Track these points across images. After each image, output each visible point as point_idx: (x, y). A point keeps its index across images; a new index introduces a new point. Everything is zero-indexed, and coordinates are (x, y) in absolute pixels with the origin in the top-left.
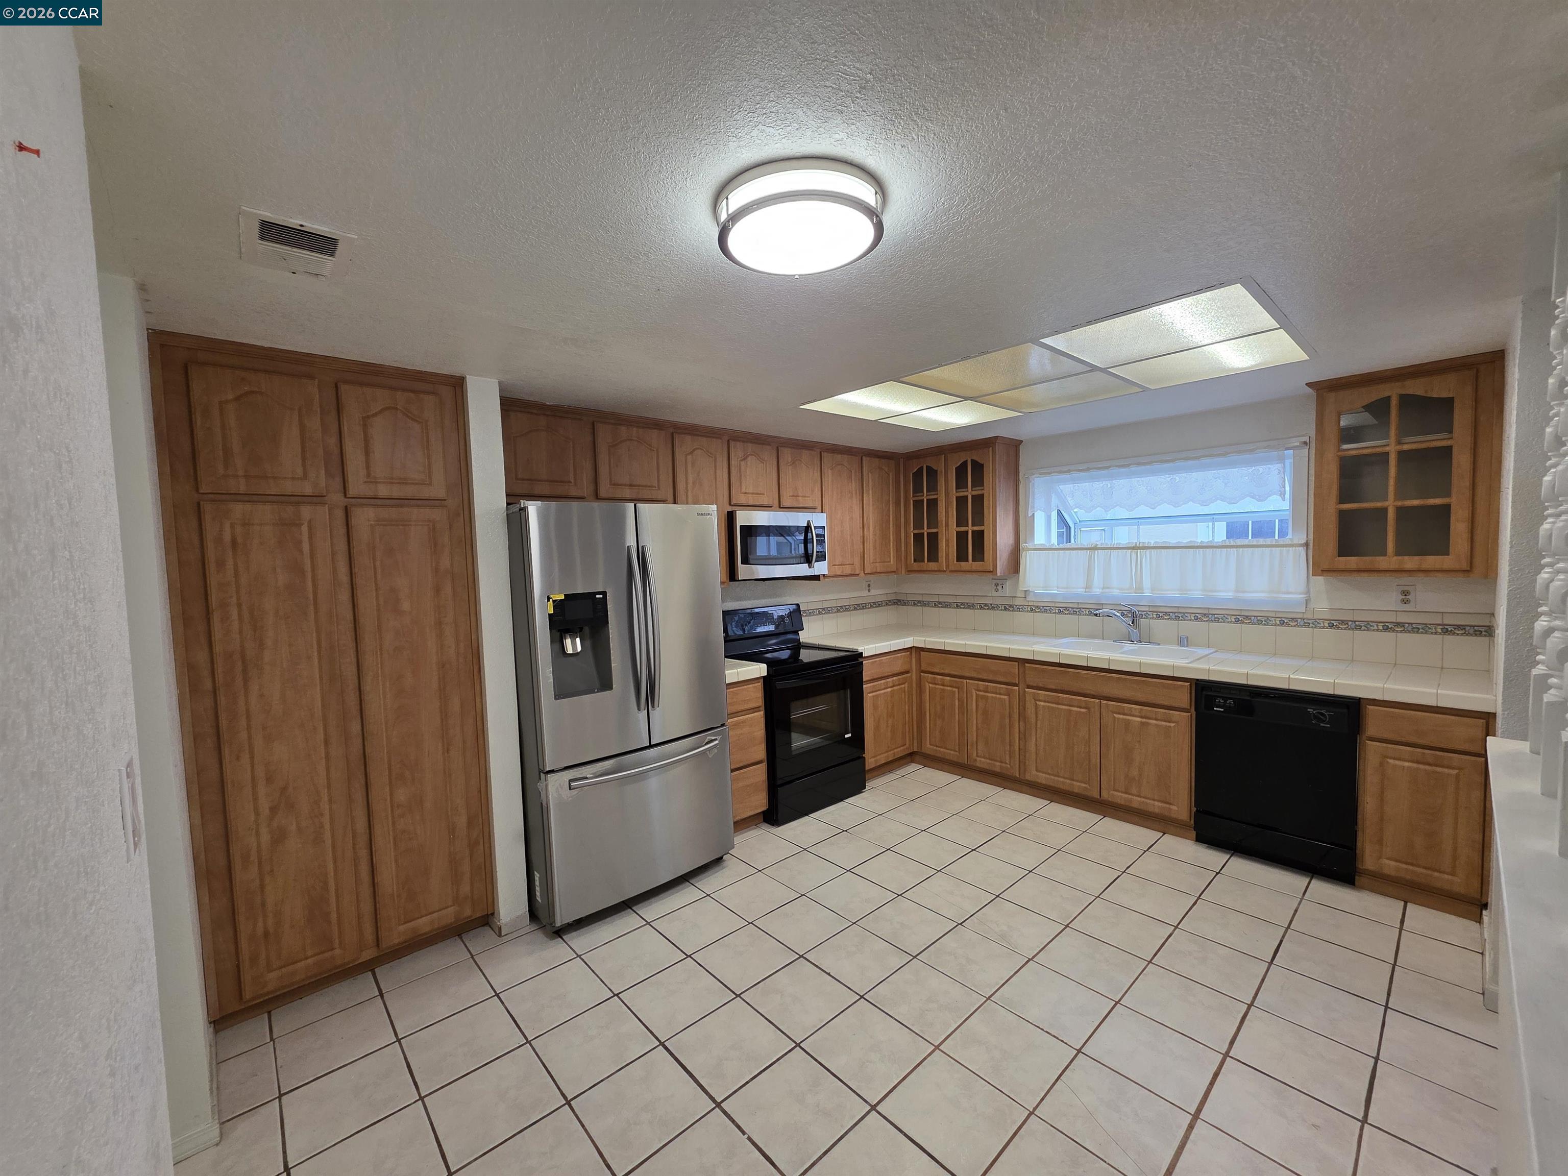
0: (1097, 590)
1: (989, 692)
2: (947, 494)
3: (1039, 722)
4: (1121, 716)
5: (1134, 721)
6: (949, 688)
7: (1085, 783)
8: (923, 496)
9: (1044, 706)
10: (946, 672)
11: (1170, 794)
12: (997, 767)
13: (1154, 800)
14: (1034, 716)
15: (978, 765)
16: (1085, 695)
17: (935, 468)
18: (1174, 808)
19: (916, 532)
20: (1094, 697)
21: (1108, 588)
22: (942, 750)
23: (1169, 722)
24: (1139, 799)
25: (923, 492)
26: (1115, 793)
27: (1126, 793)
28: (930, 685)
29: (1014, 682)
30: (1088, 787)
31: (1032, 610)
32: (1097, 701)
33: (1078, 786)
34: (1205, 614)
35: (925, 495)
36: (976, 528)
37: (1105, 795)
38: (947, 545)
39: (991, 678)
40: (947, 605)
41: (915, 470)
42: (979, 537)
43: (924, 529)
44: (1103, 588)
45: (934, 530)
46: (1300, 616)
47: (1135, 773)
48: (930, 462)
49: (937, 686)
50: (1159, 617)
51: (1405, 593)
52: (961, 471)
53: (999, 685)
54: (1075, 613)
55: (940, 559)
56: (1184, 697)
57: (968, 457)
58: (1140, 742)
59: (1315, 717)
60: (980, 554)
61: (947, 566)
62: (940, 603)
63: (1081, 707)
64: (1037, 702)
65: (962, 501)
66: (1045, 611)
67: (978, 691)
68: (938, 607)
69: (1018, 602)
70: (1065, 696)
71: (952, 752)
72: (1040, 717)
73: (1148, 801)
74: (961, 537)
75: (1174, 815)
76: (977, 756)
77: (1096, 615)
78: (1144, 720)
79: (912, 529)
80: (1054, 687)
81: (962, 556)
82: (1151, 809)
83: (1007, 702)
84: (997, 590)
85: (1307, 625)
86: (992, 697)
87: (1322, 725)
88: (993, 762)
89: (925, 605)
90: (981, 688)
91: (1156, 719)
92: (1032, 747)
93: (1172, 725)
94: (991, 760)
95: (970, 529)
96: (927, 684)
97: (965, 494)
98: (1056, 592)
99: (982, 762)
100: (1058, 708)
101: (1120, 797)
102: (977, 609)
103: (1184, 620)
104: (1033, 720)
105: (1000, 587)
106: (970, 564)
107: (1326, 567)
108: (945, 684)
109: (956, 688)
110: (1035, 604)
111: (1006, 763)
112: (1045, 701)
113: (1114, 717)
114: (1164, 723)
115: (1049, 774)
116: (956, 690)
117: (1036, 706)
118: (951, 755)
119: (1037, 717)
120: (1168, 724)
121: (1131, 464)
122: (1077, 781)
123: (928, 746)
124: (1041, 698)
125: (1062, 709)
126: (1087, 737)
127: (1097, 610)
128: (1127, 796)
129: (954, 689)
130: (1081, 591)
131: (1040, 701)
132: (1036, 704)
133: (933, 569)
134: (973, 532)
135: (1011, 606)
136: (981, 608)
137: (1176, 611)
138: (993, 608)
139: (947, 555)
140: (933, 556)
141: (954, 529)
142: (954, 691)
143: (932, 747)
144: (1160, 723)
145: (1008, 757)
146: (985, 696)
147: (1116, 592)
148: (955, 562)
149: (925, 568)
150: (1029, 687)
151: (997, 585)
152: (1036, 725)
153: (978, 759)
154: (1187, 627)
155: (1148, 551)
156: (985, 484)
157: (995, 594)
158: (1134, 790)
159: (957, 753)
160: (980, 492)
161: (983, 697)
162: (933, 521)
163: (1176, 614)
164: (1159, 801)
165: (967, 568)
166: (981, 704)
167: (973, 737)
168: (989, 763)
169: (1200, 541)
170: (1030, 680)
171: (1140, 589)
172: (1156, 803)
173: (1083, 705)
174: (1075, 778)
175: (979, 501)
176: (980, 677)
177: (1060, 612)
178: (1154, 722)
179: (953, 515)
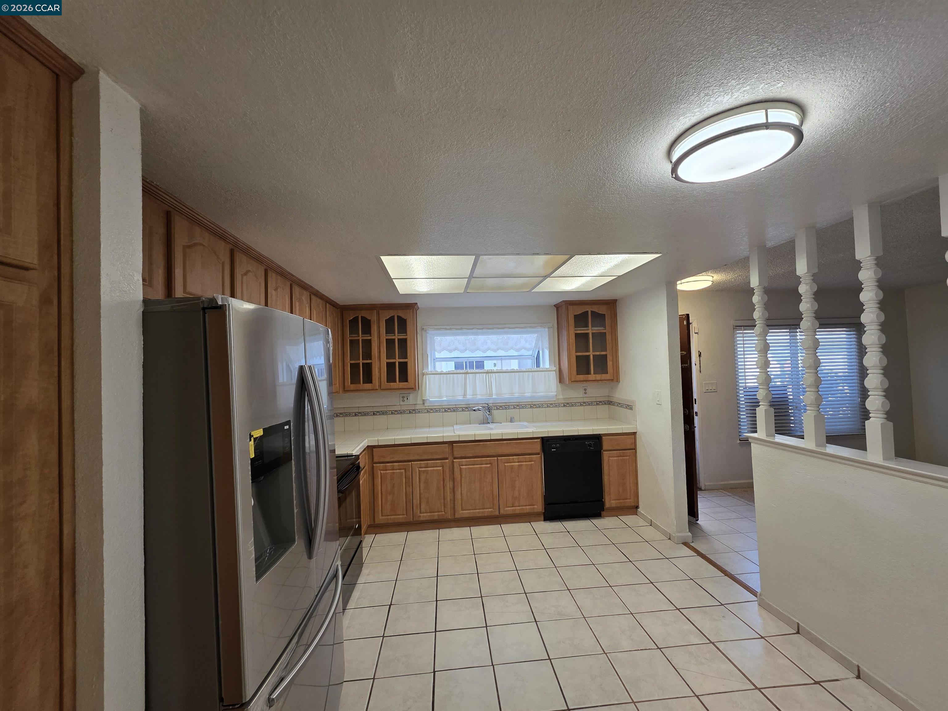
0: (469, 397)
1: (428, 467)
2: (379, 338)
3: (463, 479)
4: (509, 464)
5: (515, 465)
6: (398, 471)
7: (491, 508)
8: (359, 337)
9: (465, 468)
10: (396, 459)
11: (533, 500)
12: (436, 516)
13: (526, 506)
14: (460, 476)
15: (422, 519)
16: (488, 456)
17: (369, 318)
18: (536, 507)
19: (353, 362)
20: (493, 456)
21: (476, 395)
22: (392, 517)
23: (531, 462)
24: (519, 508)
25: (358, 334)
26: (507, 509)
27: (512, 507)
28: (382, 472)
29: (446, 457)
30: (493, 510)
31: (428, 412)
32: (496, 458)
33: (487, 511)
34: (518, 405)
35: (360, 336)
36: (401, 360)
37: (502, 512)
38: (380, 372)
39: (430, 457)
40: (365, 414)
41: (352, 318)
42: (404, 367)
43: (359, 360)
44: (473, 395)
45: (369, 361)
46: (554, 402)
47: (517, 493)
48: (364, 314)
49: (388, 471)
50: (497, 409)
51: (585, 390)
52: (390, 322)
53: (436, 461)
54: (454, 411)
55: (374, 382)
56: (538, 447)
57: (395, 313)
58: (518, 476)
59: (589, 445)
60: (404, 377)
61: (380, 386)
62: (359, 413)
63: (487, 464)
64: (461, 467)
65: (390, 343)
66: (437, 411)
67: (420, 468)
68: (358, 416)
69: (418, 407)
70: (478, 459)
71: (401, 516)
72: (463, 476)
73: (524, 507)
74: (390, 367)
75: (536, 511)
76: (420, 513)
77: (474, 410)
78: (520, 463)
79: (349, 360)
80: (471, 455)
81: (391, 378)
82: (525, 511)
83: (442, 472)
84: (403, 401)
85: (556, 406)
86: (431, 470)
87: (591, 448)
88: (432, 514)
89: (346, 415)
90: (423, 466)
91: (526, 462)
92: (458, 496)
93: (533, 463)
94: (431, 512)
95: (397, 360)
96: (379, 472)
97: (393, 337)
98: (446, 399)
99: (424, 516)
100: (474, 468)
101: (509, 510)
102: (389, 414)
103: (509, 409)
104: (459, 479)
105: (405, 399)
106: (398, 384)
107: (573, 380)
108: (395, 468)
109: (403, 469)
110: (429, 408)
111: (442, 512)
112: (466, 465)
113: (505, 465)
114: (529, 463)
115: (470, 510)
116: (403, 471)
117: (461, 469)
118: (400, 518)
119: (461, 476)
120: (531, 463)
121: (484, 328)
122: (487, 509)
123: (381, 517)
124: (464, 464)
125: (476, 468)
126: (491, 481)
127: (474, 407)
128: (513, 508)
129: (402, 471)
130: (460, 398)
131: (463, 465)
132: (461, 468)
133: (368, 388)
134: (399, 363)
135: (414, 410)
136: (392, 413)
137: (504, 405)
138: (401, 413)
139: (380, 378)
140: (368, 379)
141: (384, 360)
142: (402, 473)
143: (384, 517)
144: (527, 463)
145: (443, 507)
146: (426, 470)
147: (479, 397)
148: (386, 383)
149: (361, 388)
150: (455, 458)
151: (403, 397)
152: (461, 481)
153: (422, 515)
154: (511, 412)
155: (494, 374)
156: (408, 332)
157: (402, 403)
158: (517, 504)
159: (405, 516)
160: (404, 337)
161: (424, 471)
162: (368, 355)
163: (505, 406)
164: (528, 505)
165: (395, 387)
166: (423, 477)
167: (416, 501)
168: (430, 516)
169: (516, 369)
170: (456, 454)
171: (491, 395)
172: (527, 507)
173: (489, 462)
174: (485, 507)
175: (403, 343)
176: (423, 458)
177: (445, 411)
178: (524, 463)
179: (384, 351)
